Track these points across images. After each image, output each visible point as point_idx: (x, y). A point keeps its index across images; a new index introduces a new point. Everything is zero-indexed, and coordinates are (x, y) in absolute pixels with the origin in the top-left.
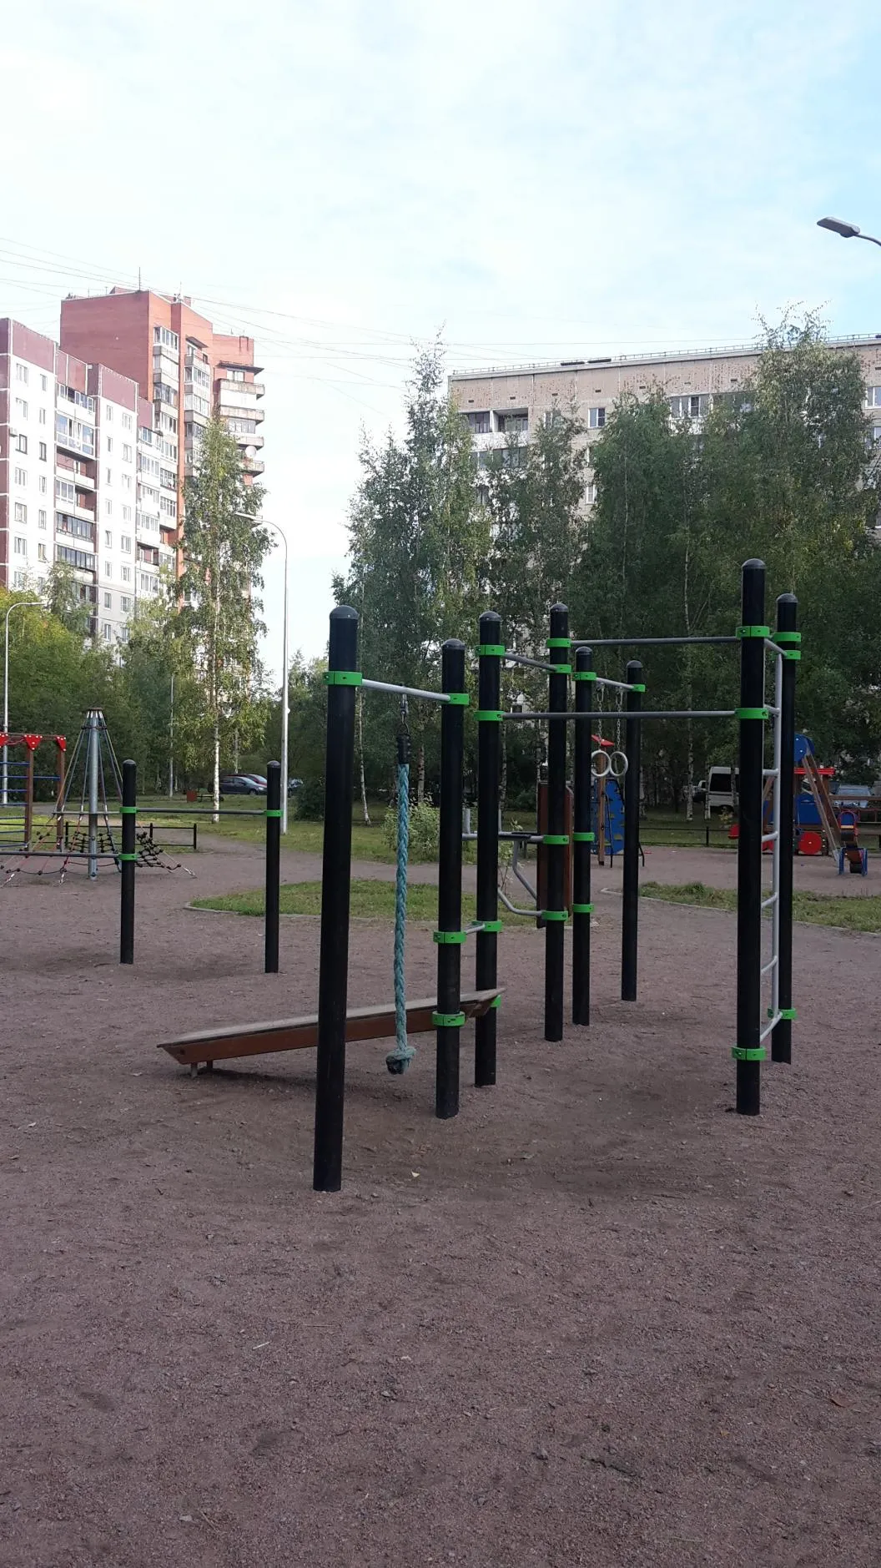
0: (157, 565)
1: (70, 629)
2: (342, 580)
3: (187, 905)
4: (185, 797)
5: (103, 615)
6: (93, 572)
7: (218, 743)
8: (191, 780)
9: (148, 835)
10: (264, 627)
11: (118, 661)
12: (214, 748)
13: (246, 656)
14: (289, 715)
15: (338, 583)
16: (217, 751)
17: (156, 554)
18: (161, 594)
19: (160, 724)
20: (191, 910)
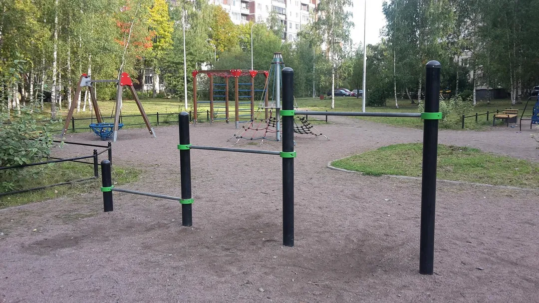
0: (308, 11)
1: (276, 35)
2: (387, 3)
3: (329, 165)
4: (319, 98)
5: (289, 31)
6: (285, 15)
7: (333, 75)
8: (321, 91)
9: (305, 119)
10: (353, 24)
11: (294, 47)
12: (332, 77)
13: (346, 38)
14: (367, 60)
15: (385, 4)
16: (333, 78)
17: (308, 7)
18: (310, 21)
19: (310, 70)
20: (332, 169)
